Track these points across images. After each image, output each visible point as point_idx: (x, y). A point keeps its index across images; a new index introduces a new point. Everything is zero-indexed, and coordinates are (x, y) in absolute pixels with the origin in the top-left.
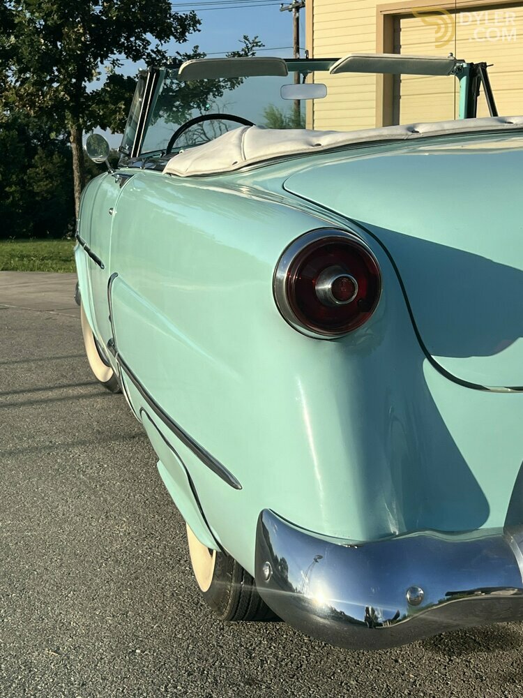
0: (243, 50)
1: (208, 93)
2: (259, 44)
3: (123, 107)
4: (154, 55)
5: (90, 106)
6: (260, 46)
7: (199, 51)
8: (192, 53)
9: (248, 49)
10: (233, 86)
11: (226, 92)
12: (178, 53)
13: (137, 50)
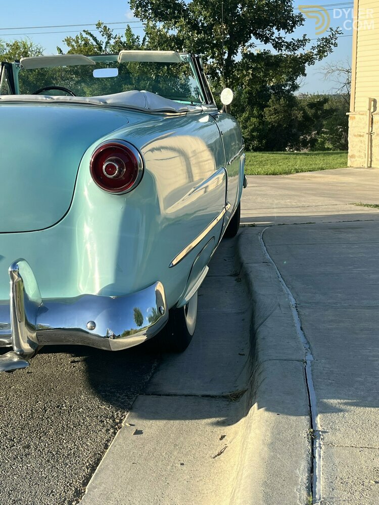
0: (329, 36)
1: (305, 63)
2: (339, 32)
3: (251, 72)
4: (277, 40)
5: (233, 72)
6: (340, 34)
7: (306, 38)
8: (302, 39)
9: (333, 36)
10: (321, 58)
11: (316, 62)
12: (293, 39)
13: (266, 37)
